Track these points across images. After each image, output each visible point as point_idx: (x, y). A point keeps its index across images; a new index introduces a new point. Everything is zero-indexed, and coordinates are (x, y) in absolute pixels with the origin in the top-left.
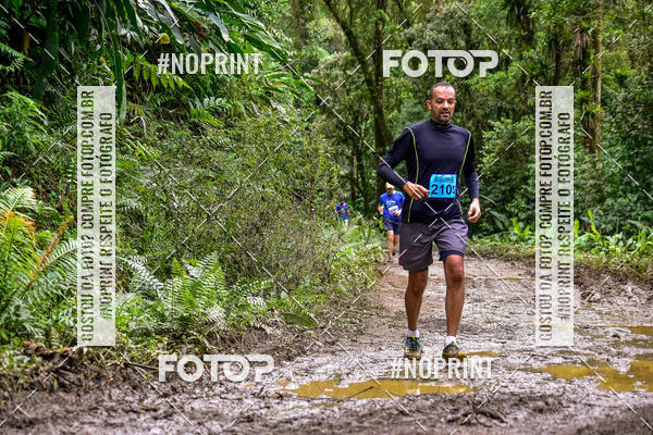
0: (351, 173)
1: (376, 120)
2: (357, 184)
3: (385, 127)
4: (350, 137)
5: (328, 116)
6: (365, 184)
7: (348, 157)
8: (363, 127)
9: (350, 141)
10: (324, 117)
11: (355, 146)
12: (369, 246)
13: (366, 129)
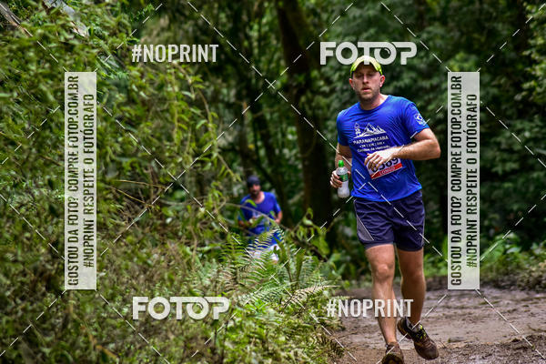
0: (241, 140)
1: (282, 15)
2: (257, 163)
3: (302, 25)
4: (228, 60)
5: (173, 20)
6: (276, 161)
7: (228, 105)
8: (254, 34)
9: (230, 69)
10: (164, 21)
11: (243, 79)
12: (301, 296)
13: (263, 38)
